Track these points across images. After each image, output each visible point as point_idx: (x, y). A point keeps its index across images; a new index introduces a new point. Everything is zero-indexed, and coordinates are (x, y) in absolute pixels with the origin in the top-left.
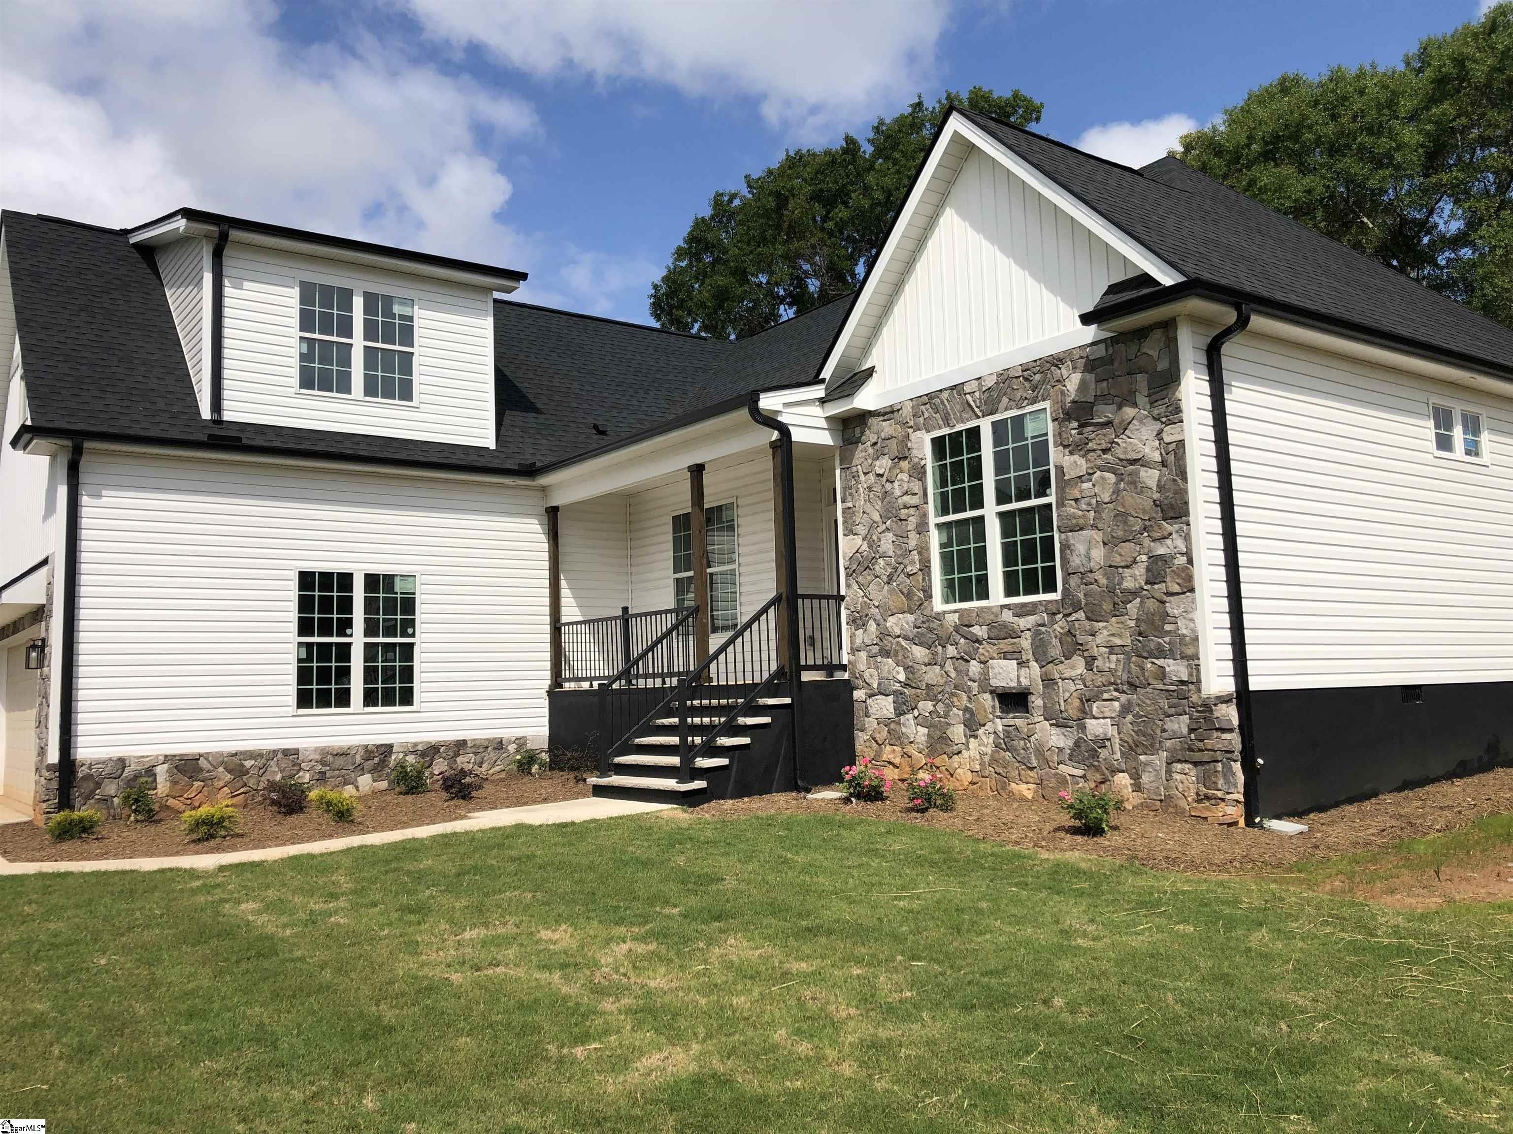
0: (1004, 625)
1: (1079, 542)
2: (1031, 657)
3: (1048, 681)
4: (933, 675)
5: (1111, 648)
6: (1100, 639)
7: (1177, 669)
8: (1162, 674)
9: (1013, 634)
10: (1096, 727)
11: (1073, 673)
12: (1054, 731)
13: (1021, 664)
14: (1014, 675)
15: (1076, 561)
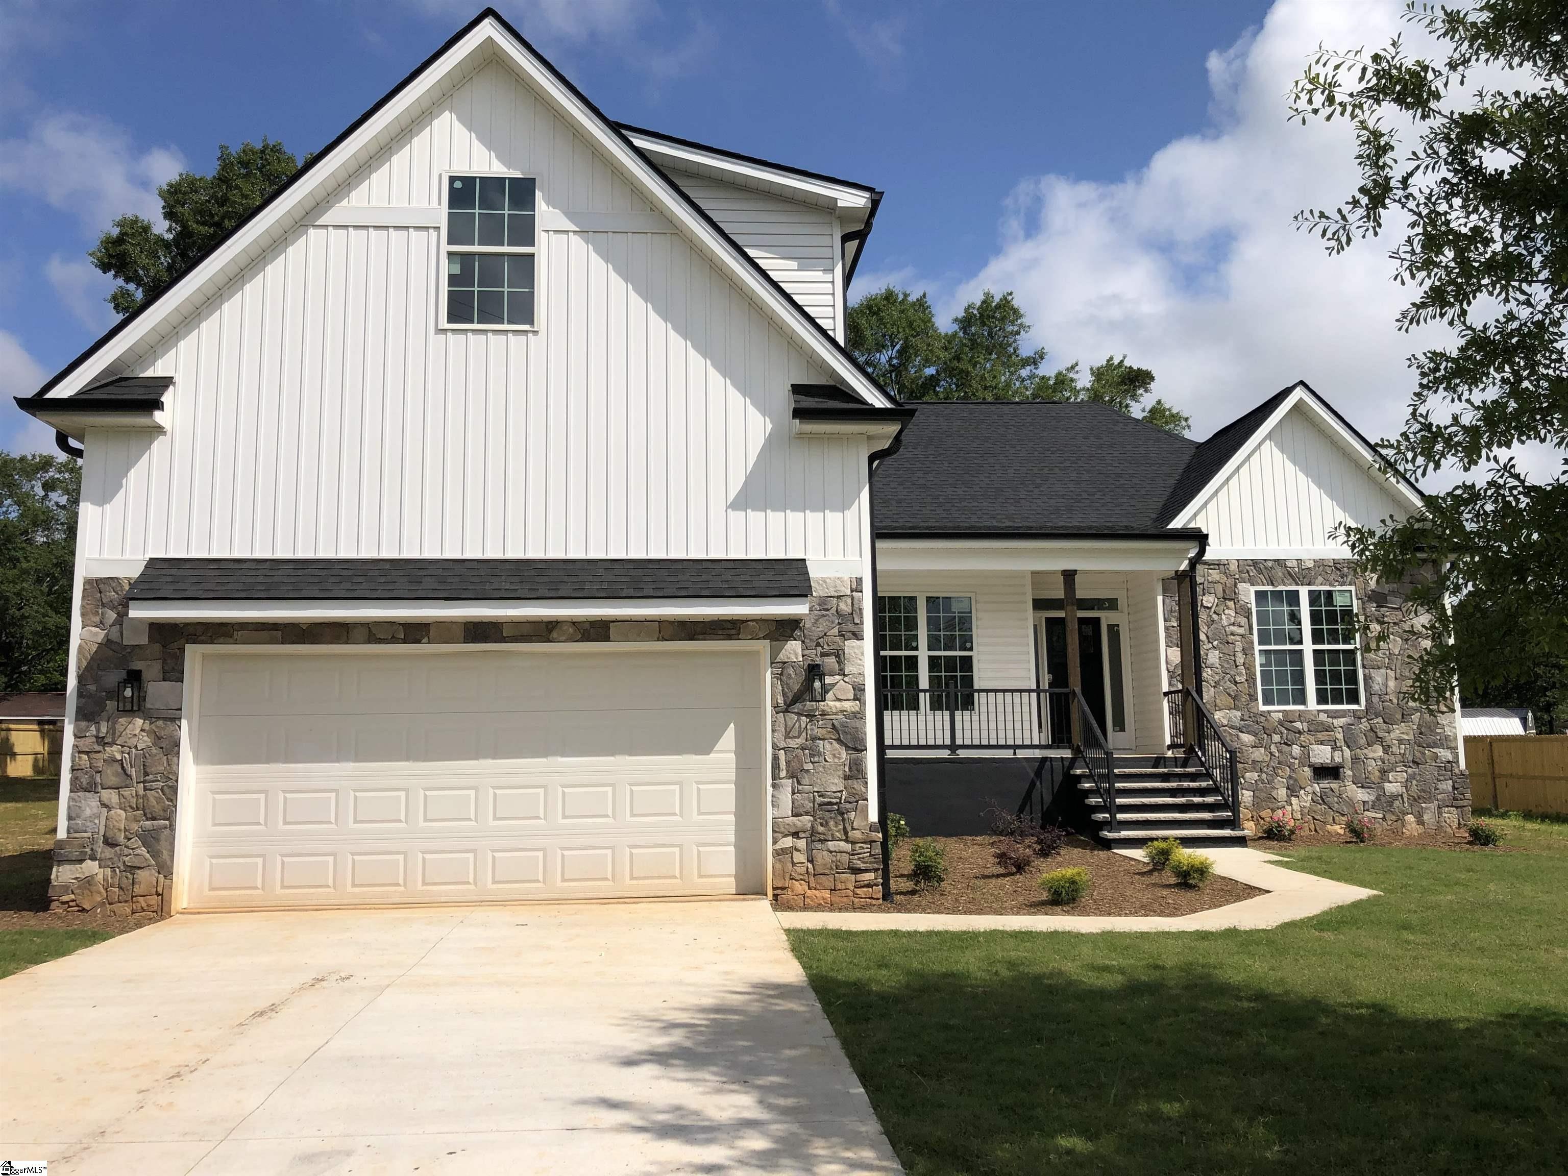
0: (1322, 723)
1: (1378, 677)
2: (1343, 744)
3: (1355, 759)
4: (1259, 754)
5: (1401, 741)
6: (1392, 735)
7: (1445, 754)
8: (1436, 757)
9: (1329, 729)
10: (1392, 788)
11: (1375, 755)
12: (1360, 790)
13: (1334, 748)
14: (1329, 756)
15: (1376, 687)
